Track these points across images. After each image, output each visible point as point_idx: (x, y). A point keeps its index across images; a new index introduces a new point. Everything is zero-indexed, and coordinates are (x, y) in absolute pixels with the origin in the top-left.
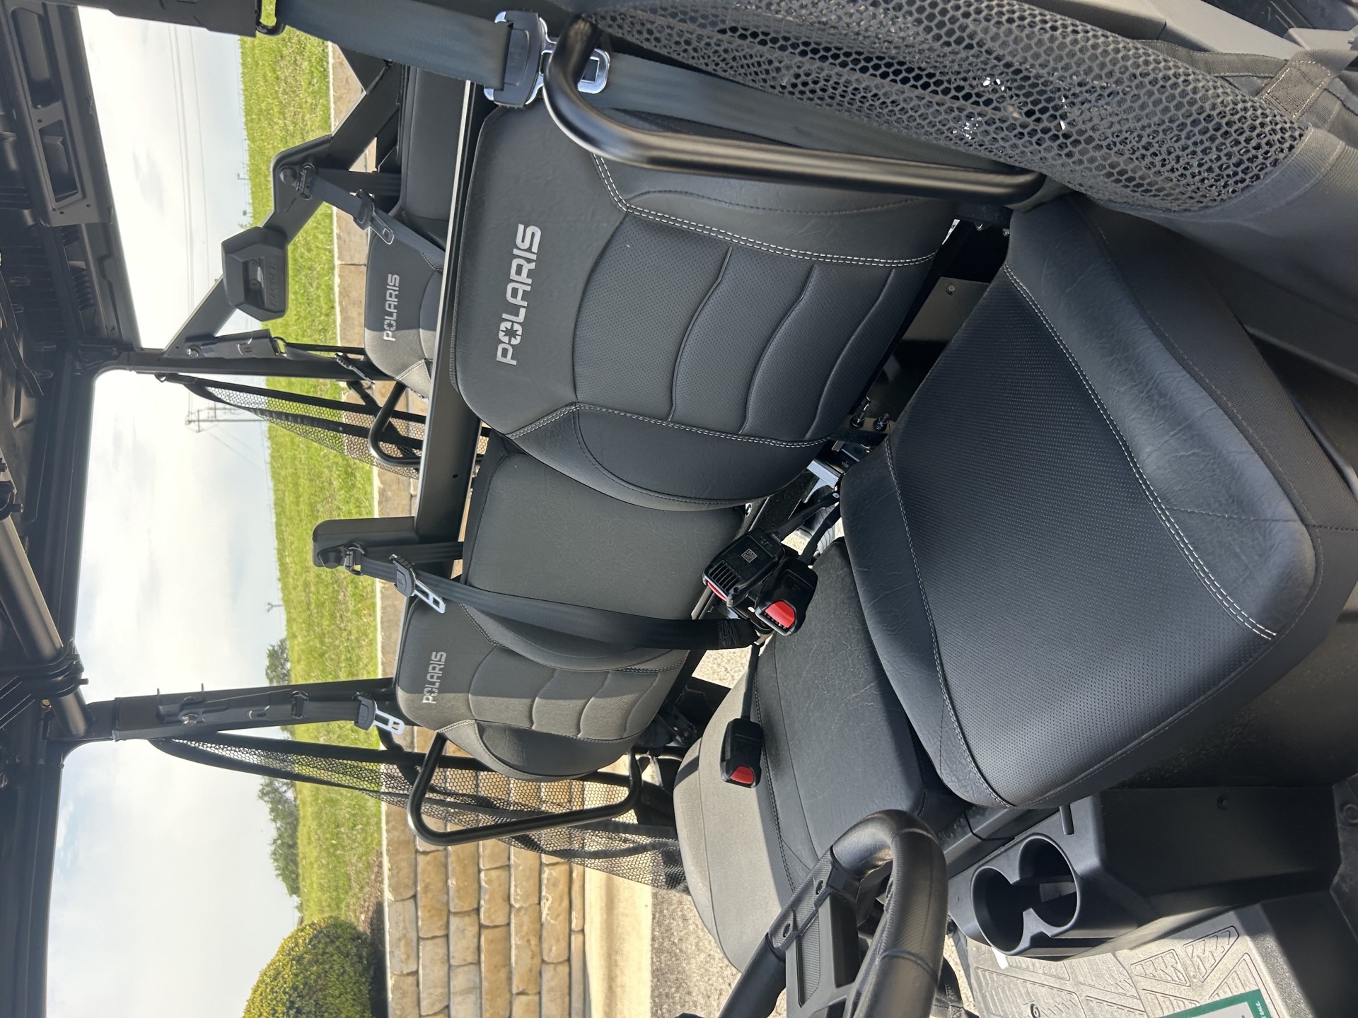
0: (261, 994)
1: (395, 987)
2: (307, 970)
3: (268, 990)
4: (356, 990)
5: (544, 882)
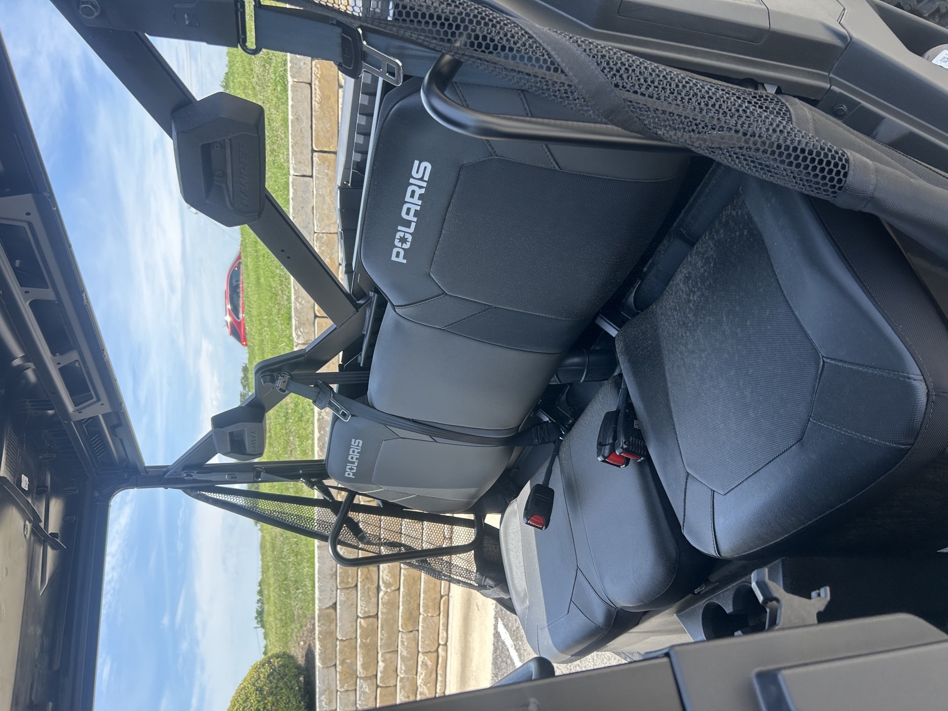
2: (266, 699)
5: (420, 663)
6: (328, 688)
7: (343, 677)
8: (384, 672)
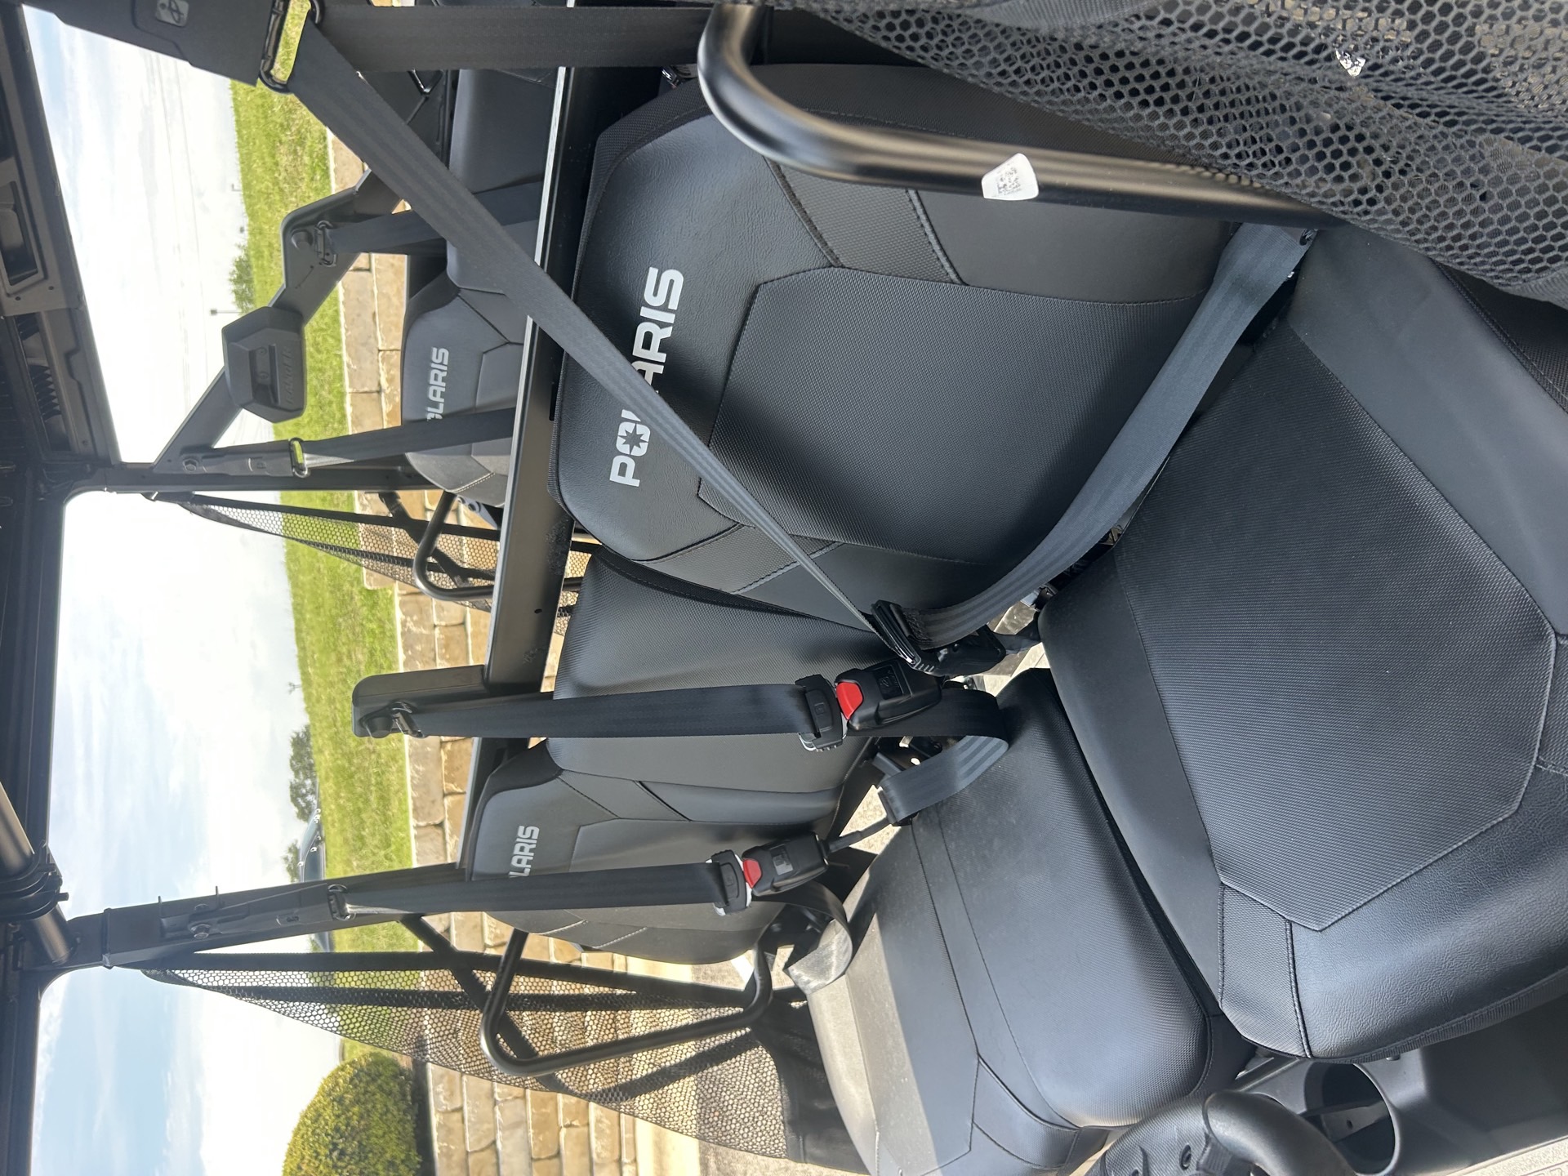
0: (302, 1137)
1: (440, 1126)
2: (349, 1111)
3: (309, 1133)
4: (400, 1129)
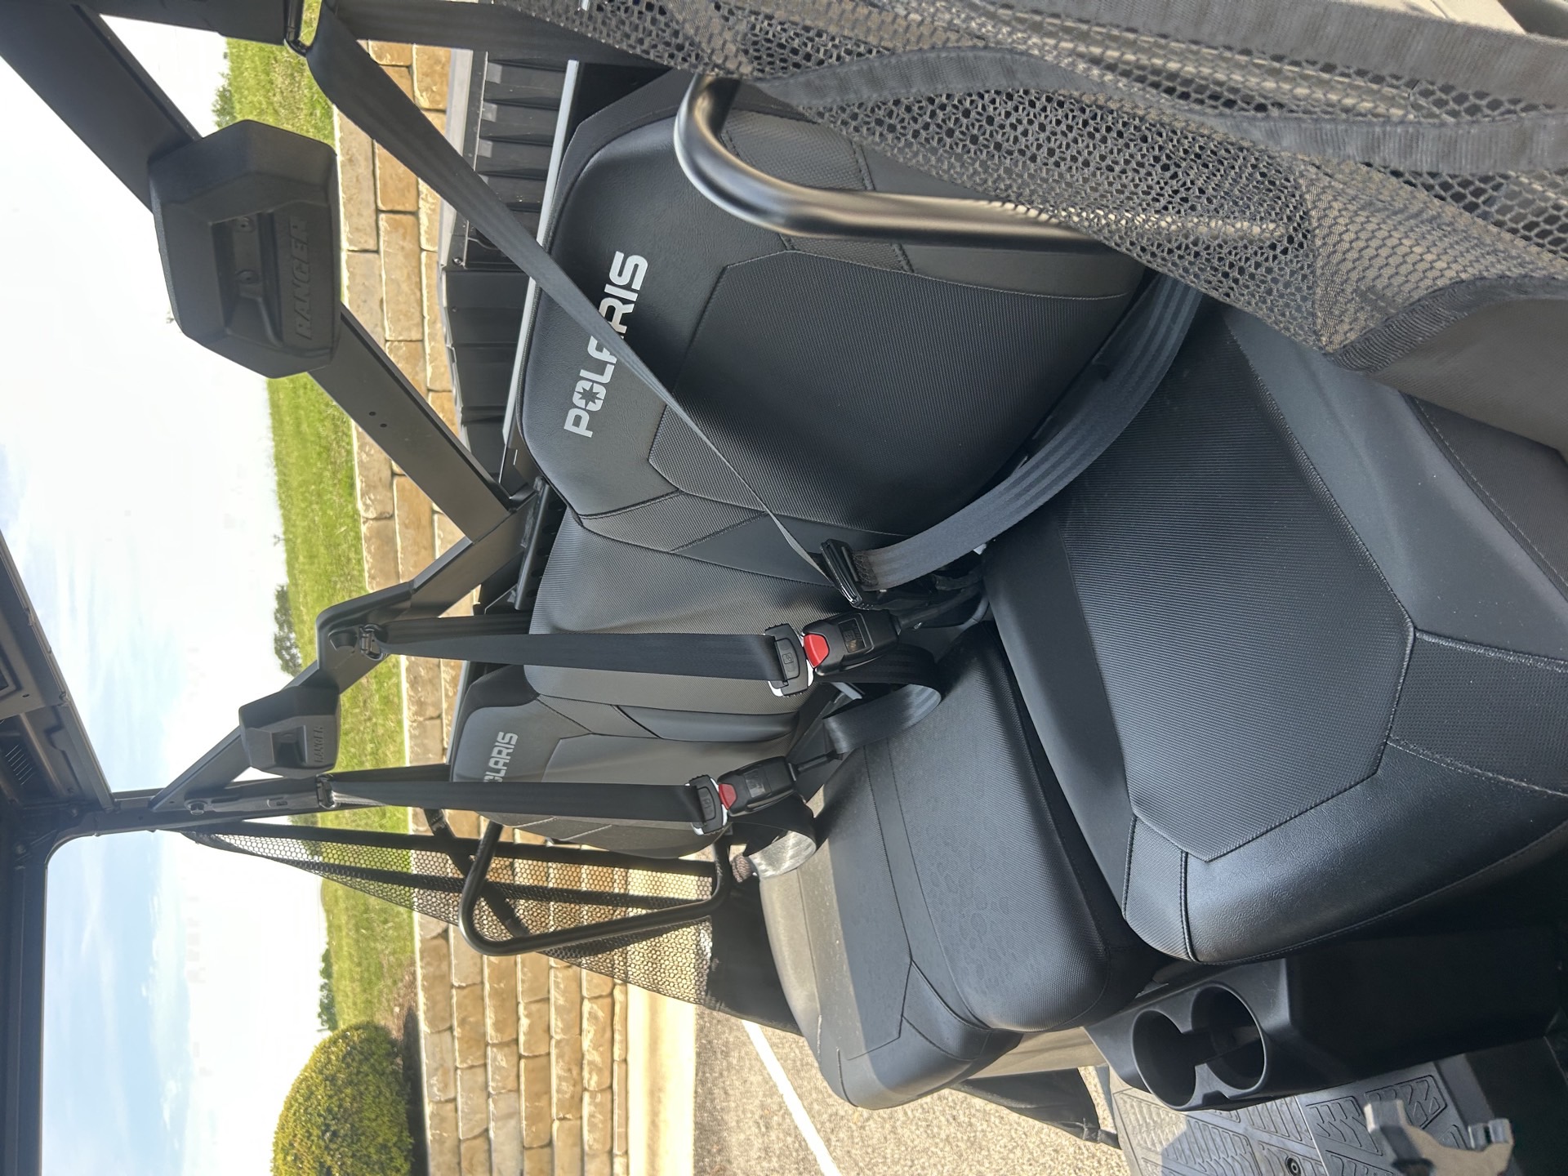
1: (433, 1115)
2: (341, 1092)
3: (302, 1111)
4: (393, 1111)
5: (586, 1015)
6: (442, 1065)
7: (465, 1046)
8: (529, 1033)
